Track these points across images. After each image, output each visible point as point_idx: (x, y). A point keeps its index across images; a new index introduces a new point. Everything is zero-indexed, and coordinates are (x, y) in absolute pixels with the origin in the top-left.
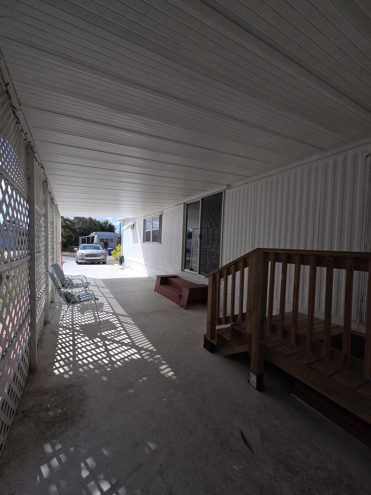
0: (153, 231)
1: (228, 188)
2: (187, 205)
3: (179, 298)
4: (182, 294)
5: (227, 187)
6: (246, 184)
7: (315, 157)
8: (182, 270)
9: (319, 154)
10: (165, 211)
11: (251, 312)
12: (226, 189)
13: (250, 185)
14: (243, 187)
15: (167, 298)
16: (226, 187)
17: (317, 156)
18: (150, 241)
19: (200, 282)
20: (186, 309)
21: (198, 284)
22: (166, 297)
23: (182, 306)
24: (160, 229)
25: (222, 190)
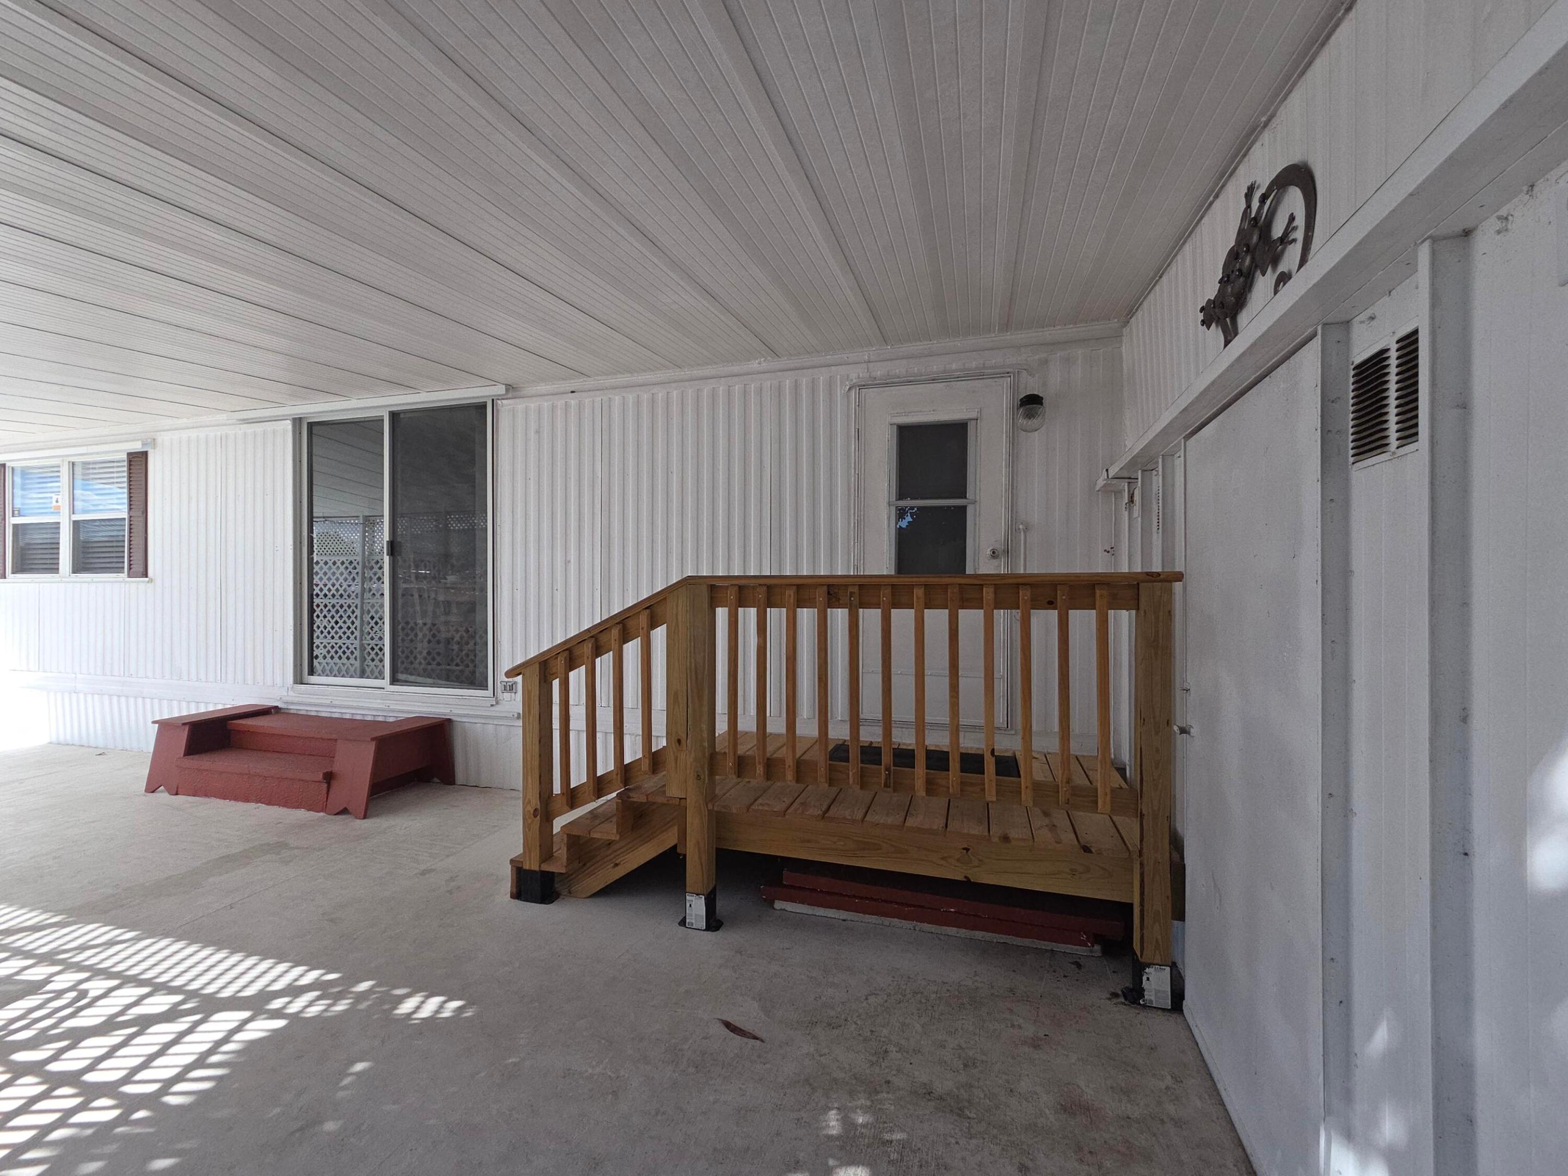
0: (75, 522)
1: (510, 396)
2: (311, 425)
3: (325, 785)
4: (336, 768)
5: (507, 390)
6: (573, 392)
7: (754, 365)
8: (299, 680)
9: (764, 361)
10: (163, 438)
11: (679, 741)
12: (502, 397)
13: (586, 401)
14: (563, 402)
15: (247, 800)
16: (501, 389)
17: (760, 363)
18: (53, 568)
19: (399, 711)
20: (365, 817)
21: (391, 720)
22: (236, 798)
23: (344, 811)
24: (137, 513)
25: (487, 396)
